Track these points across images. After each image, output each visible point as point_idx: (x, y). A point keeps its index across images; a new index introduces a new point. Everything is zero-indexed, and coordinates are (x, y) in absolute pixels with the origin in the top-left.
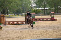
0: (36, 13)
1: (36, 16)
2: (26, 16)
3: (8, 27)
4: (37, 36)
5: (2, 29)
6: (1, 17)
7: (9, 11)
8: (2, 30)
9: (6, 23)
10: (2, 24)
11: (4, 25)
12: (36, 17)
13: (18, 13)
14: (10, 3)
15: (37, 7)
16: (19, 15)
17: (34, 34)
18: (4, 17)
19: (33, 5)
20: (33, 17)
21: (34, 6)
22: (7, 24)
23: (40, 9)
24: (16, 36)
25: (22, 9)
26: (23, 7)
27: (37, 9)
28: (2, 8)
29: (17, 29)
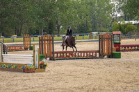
0: (124, 33)
1: (124, 38)
2: (100, 39)
3: (59, 65)
4: (125, 85)
5: (47, 68)
6: (45, 40)
7: (61, 27)
8: (46, 70)
9: (56, 55)
10: (46, 58)
11: (51, 59)
12: (124, 42)
13: (82, 32)
14: (63, 9)
15: (126, 18)
16: (85, 37)
17: (118, 81)
18: (50, 40)
19: (116, 13)
20: (117, 42)
21: (119, 15)
22: (57, 57)
23: (133, 22)
24: (77, 86)
25: (92, 22)
26: (94, 19)
27: (126, 22)
28: (47, 20)
29: (79, 68)
